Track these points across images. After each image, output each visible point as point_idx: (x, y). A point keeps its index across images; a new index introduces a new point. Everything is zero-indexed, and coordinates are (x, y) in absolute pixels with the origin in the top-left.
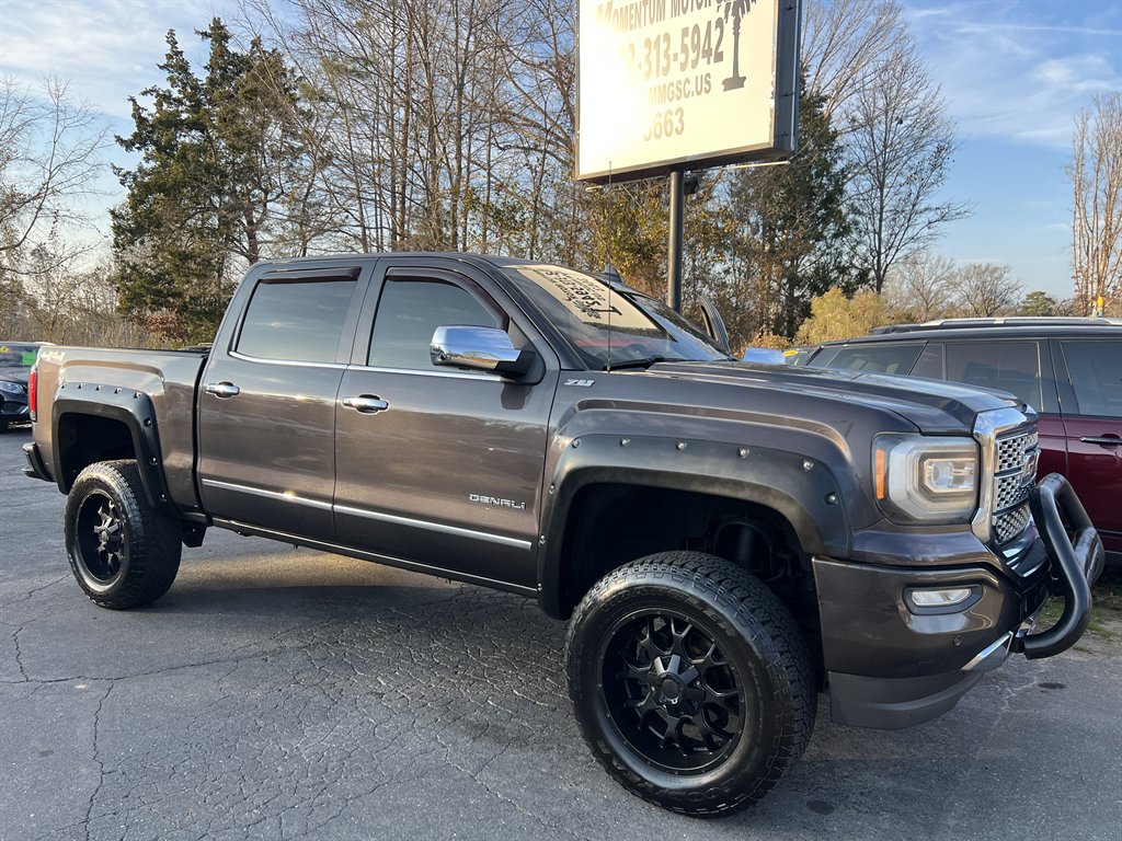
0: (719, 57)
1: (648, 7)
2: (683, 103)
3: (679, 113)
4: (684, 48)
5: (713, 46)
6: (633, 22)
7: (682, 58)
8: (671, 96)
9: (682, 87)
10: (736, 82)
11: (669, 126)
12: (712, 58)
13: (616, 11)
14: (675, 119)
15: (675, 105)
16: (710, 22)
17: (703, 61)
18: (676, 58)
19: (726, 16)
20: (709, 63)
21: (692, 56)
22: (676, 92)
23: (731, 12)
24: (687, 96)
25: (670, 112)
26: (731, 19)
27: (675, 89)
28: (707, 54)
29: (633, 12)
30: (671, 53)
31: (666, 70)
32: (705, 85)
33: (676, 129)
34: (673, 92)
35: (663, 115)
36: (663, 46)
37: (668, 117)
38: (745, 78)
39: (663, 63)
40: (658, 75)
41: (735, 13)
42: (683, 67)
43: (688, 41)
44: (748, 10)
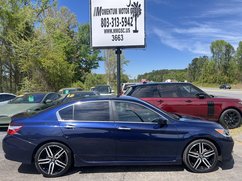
0: (132, 25)
1: (112, 10)
2: (123, 34)
3: (122, 36)
4: (123, 22)
5: (130, 22)
6: (108, 13)
7: (122, 24)
8: (120, 32)
9: (122, 30)
10: (136, 31)
11: (119, 38)
12: (130, 25)
13: (103, 10)
14: (121, 37)
15: (120, 34)
16: (129, 17)
17: (128, 25)
18: (120, 23)
19: (133, 17)
20: (129, 26)
21: (125, 24)
22: (121, 31)
23: (134, 16)
24: (124, 32)
25: (119, 35)
26: (134, 18)
27: (120, 30)
28: (129, 24)
29: (108, 10)
30: (119, 22)
31: (118, 26)
32: (128, 31)
33: (121, 39)
34: (120, 31)
35: (118, 36)
36: (117, 20)
37: (119, 36)
38: (138, 31)
39: (117, 24)
40: (116, 26)
41: (135, 17)
42: (123, 26)
43: (124, 20)
44: (138, 17)
